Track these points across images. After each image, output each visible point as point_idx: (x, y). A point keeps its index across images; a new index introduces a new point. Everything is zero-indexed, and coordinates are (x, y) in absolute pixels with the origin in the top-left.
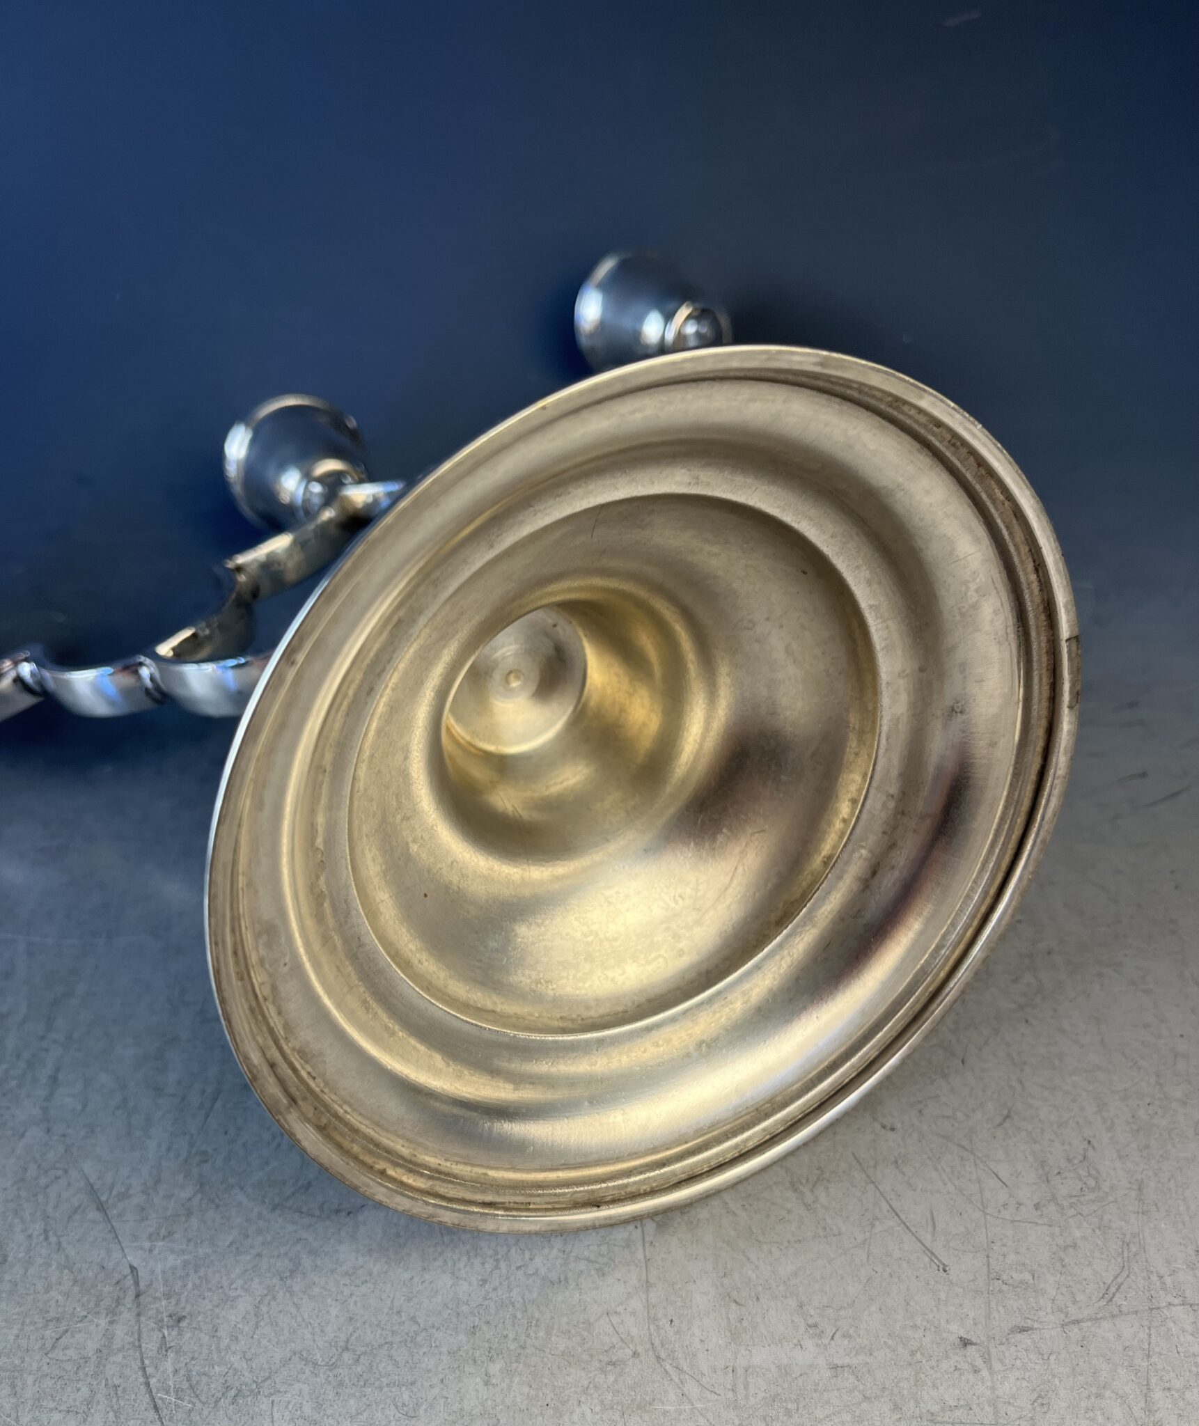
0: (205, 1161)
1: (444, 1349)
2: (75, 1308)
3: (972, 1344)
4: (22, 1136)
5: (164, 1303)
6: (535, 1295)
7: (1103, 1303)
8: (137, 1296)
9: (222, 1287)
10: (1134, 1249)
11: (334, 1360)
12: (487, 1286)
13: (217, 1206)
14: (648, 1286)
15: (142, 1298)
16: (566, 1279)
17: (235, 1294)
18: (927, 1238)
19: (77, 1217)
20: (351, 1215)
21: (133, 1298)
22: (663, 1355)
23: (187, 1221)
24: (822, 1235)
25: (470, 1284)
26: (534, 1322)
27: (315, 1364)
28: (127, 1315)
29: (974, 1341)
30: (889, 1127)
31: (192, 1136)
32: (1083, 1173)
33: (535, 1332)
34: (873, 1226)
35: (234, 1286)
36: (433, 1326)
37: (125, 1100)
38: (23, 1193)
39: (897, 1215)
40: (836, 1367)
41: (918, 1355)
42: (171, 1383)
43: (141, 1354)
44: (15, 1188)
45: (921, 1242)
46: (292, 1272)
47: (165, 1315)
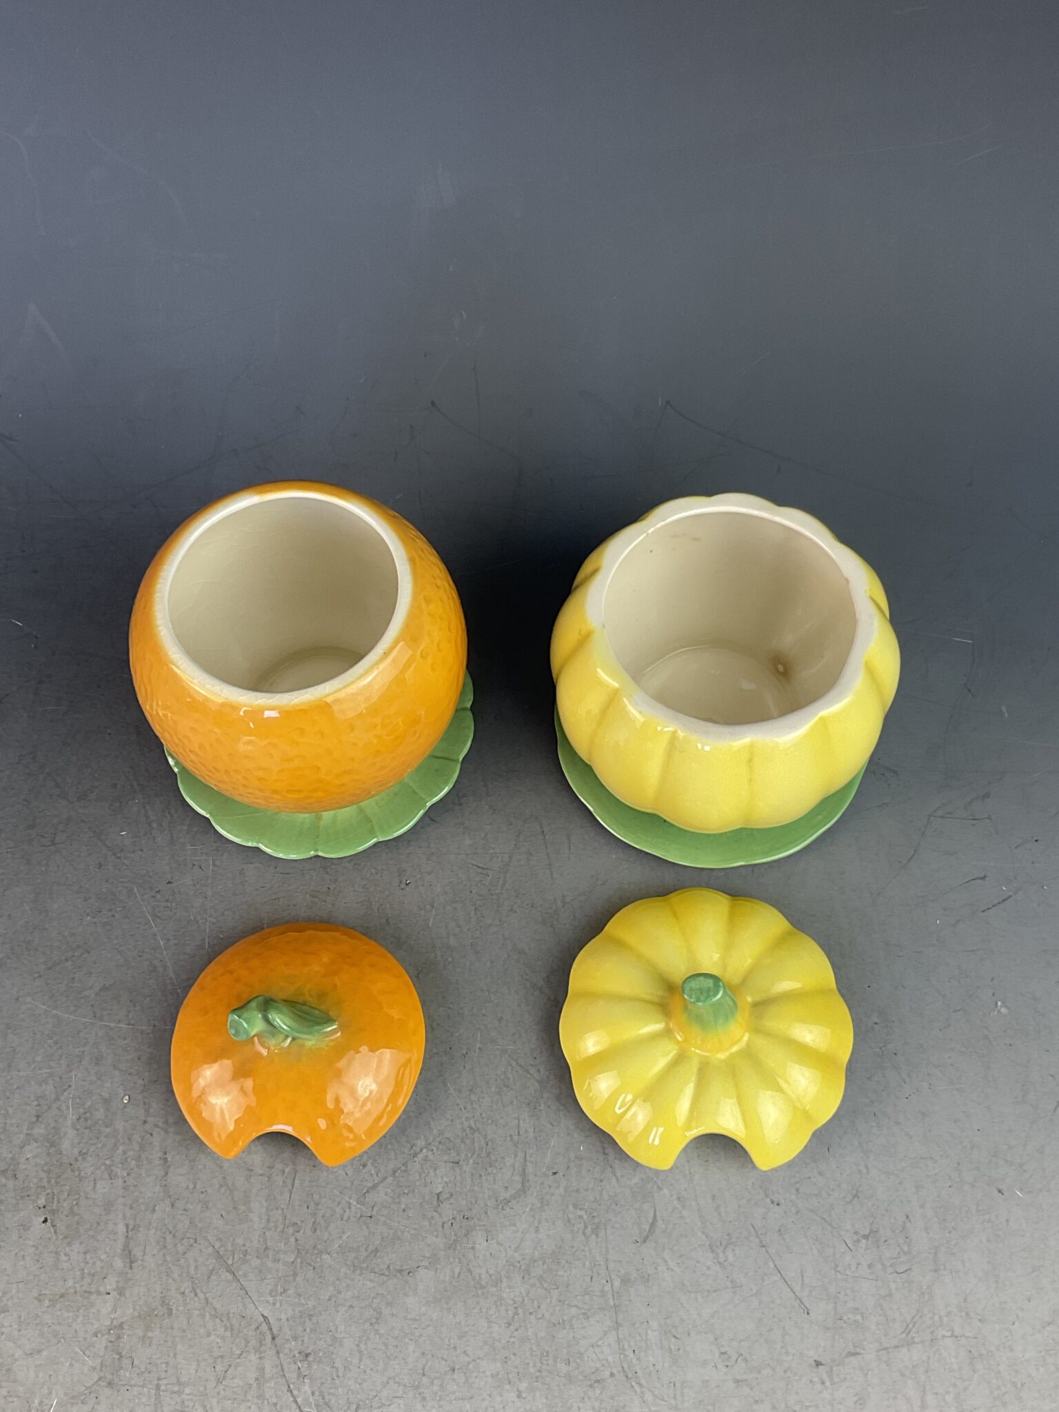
0: (298, 1232)
1: (488, 1373)
2: (232, 1348)
3: (822, 1364)
4: (154, 1210)
5: (293, 1343)
6: (543, 1334)
7: (904, 1335)
8: (273, 1338)
9: (331, 1331)
10: (927, 1297)
11: (416, 1383)
12: (511, 1327)
13: (314, 1269)
14: (617, 1325)
15: (276, 1339)
16: (563, 1321)
17: (342, 1336)
18: (797, 1289)
19: (213, 1277)
20: (411, 1274)
21: (270, 1340)
22: (630, 1376)
23: (295, 1280)
24: (730, 1286)
25: (500, 1326)
26: (545, 1354)
27: (405, 1386)
28: (270, 1353)
29: (823, 1362)
30: (775, 1203)
31: (283, 1210)
32: (901, 1241)
33: (547, 1360)
34: (763, 1280)
35: (339, 1330)
36: (479, 1358)
37: (224, 1178)
38: (168, 1258)
39: (779, 1272)
40: (737, 1381)
41: (788, 1374)
42: (311, 1400)
43: (287, 1381)
44: (161, 1254)
45: (794, 1293)
46: (377, 1319)
47: (296, 1352)
